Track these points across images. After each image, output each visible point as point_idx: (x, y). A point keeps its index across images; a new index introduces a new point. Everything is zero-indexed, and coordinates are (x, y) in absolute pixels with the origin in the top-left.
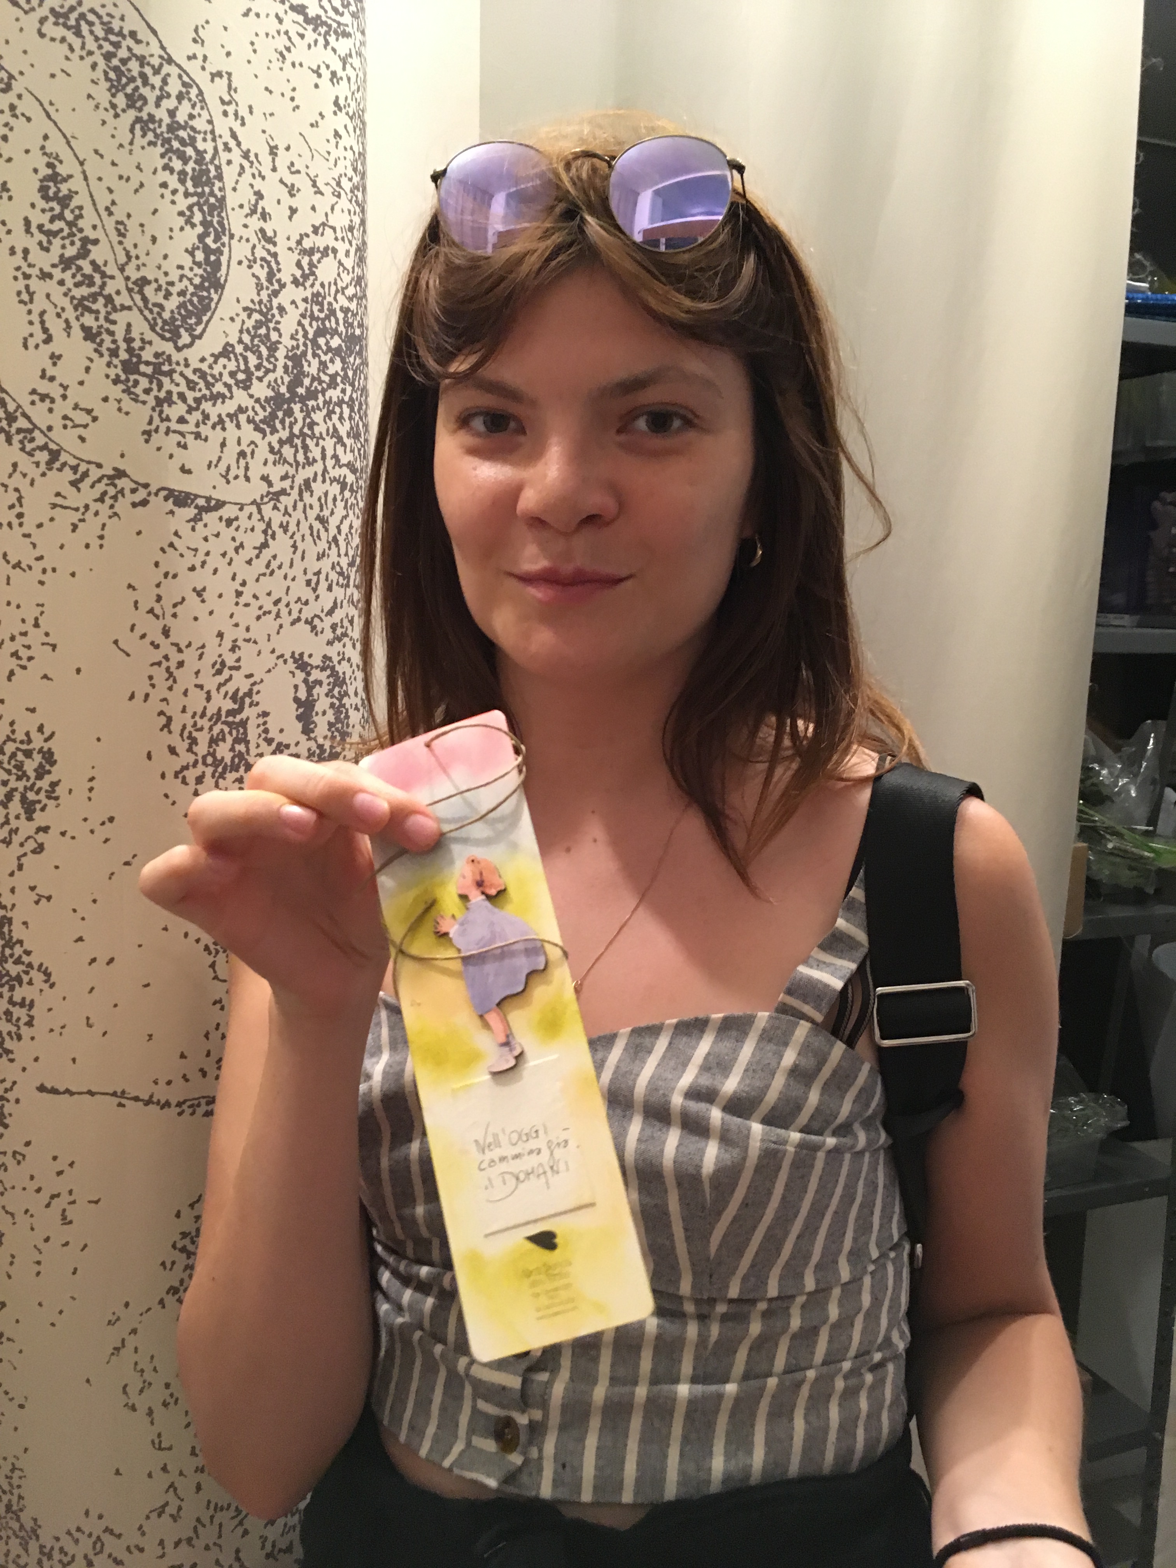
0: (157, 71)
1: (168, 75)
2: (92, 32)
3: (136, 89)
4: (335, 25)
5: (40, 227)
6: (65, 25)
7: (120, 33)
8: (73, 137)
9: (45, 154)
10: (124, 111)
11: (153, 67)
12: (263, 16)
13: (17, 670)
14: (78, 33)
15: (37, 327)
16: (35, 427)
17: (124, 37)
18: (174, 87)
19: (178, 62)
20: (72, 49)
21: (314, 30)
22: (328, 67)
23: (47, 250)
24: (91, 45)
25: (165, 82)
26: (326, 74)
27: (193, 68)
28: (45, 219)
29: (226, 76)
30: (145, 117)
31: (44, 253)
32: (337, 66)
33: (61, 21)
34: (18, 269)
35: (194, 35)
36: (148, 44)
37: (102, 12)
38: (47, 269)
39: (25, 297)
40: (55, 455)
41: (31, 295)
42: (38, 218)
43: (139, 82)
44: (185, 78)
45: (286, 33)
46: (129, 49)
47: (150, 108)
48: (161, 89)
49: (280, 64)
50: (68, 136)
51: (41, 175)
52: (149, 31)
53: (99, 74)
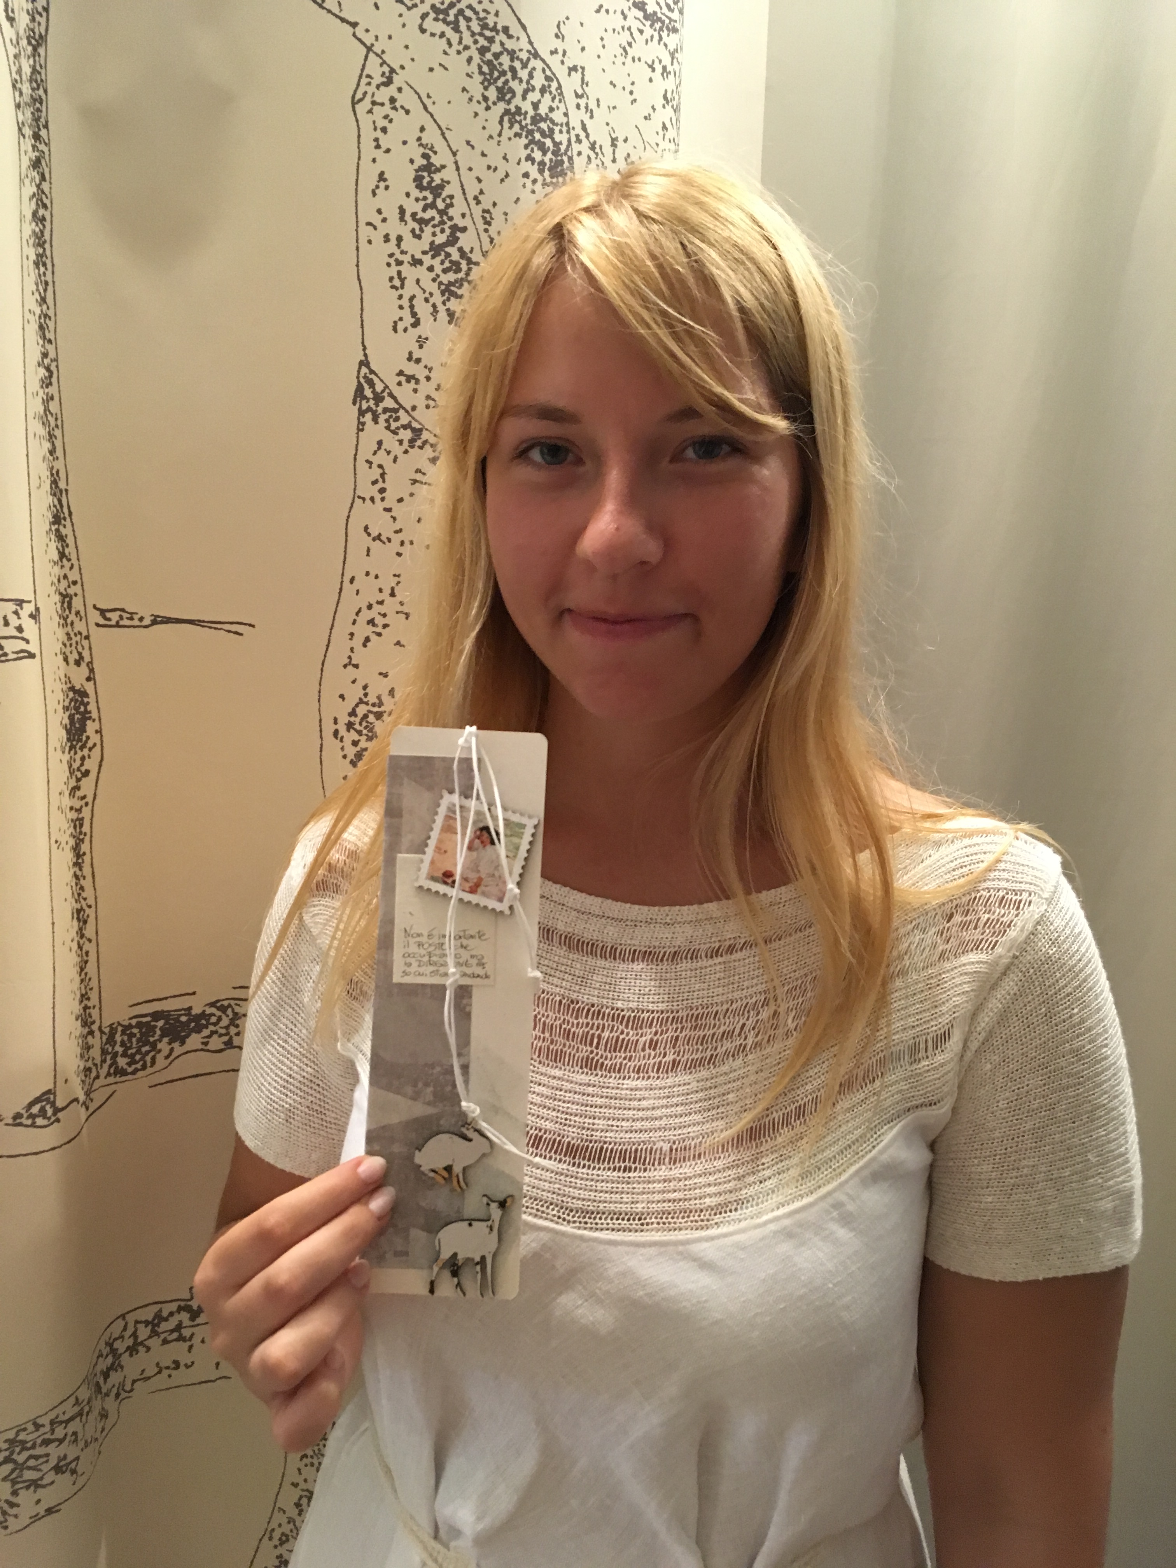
0: (525, 65)
1: (534, 69)
2: (469, 28)
3: (506, 82)
4: (667, 21)
5: (414, 215)
6: (444, 21)
7: (494, 29)
8: (447, 129)
9: (421, 145)
10: (494, 103)
11: (521, 60)
12: (611, 12)
13: (373, 637)
14: (457, 29)
15: (407, 310)
16: (401, 406)
17: (497, 32)
18: (539, 81)
19: (543, 56)
20: (450, 44)
21: (651, 26)
22: (660, 61)
23: (419, 237)
24: (468, 40)
25: (531, 76)
26: (659, 68)
27: (554, 62)
28: (418, 207)
29: (580, 70)
30: (513, 110)
31: (416, 240)
32: (667, 60)
33: (441, 17)
34: (391, 255)
35: (556, 30)
36: (518, 38)
37: (479, 8)
38: (418, 256)
39: (397, 282)
40: (417, 432)
41: (402, 280)
42: (412, 207)
43: (509, 75)
44: (548, 73)
45: (629, 29)
46: (502, 44)
47: (517, 101)
48: (528, 82)
49: (623, 59)
50: (444, 128)
51: (416, 166)
52: (519, 26)
53: (474, 68)
